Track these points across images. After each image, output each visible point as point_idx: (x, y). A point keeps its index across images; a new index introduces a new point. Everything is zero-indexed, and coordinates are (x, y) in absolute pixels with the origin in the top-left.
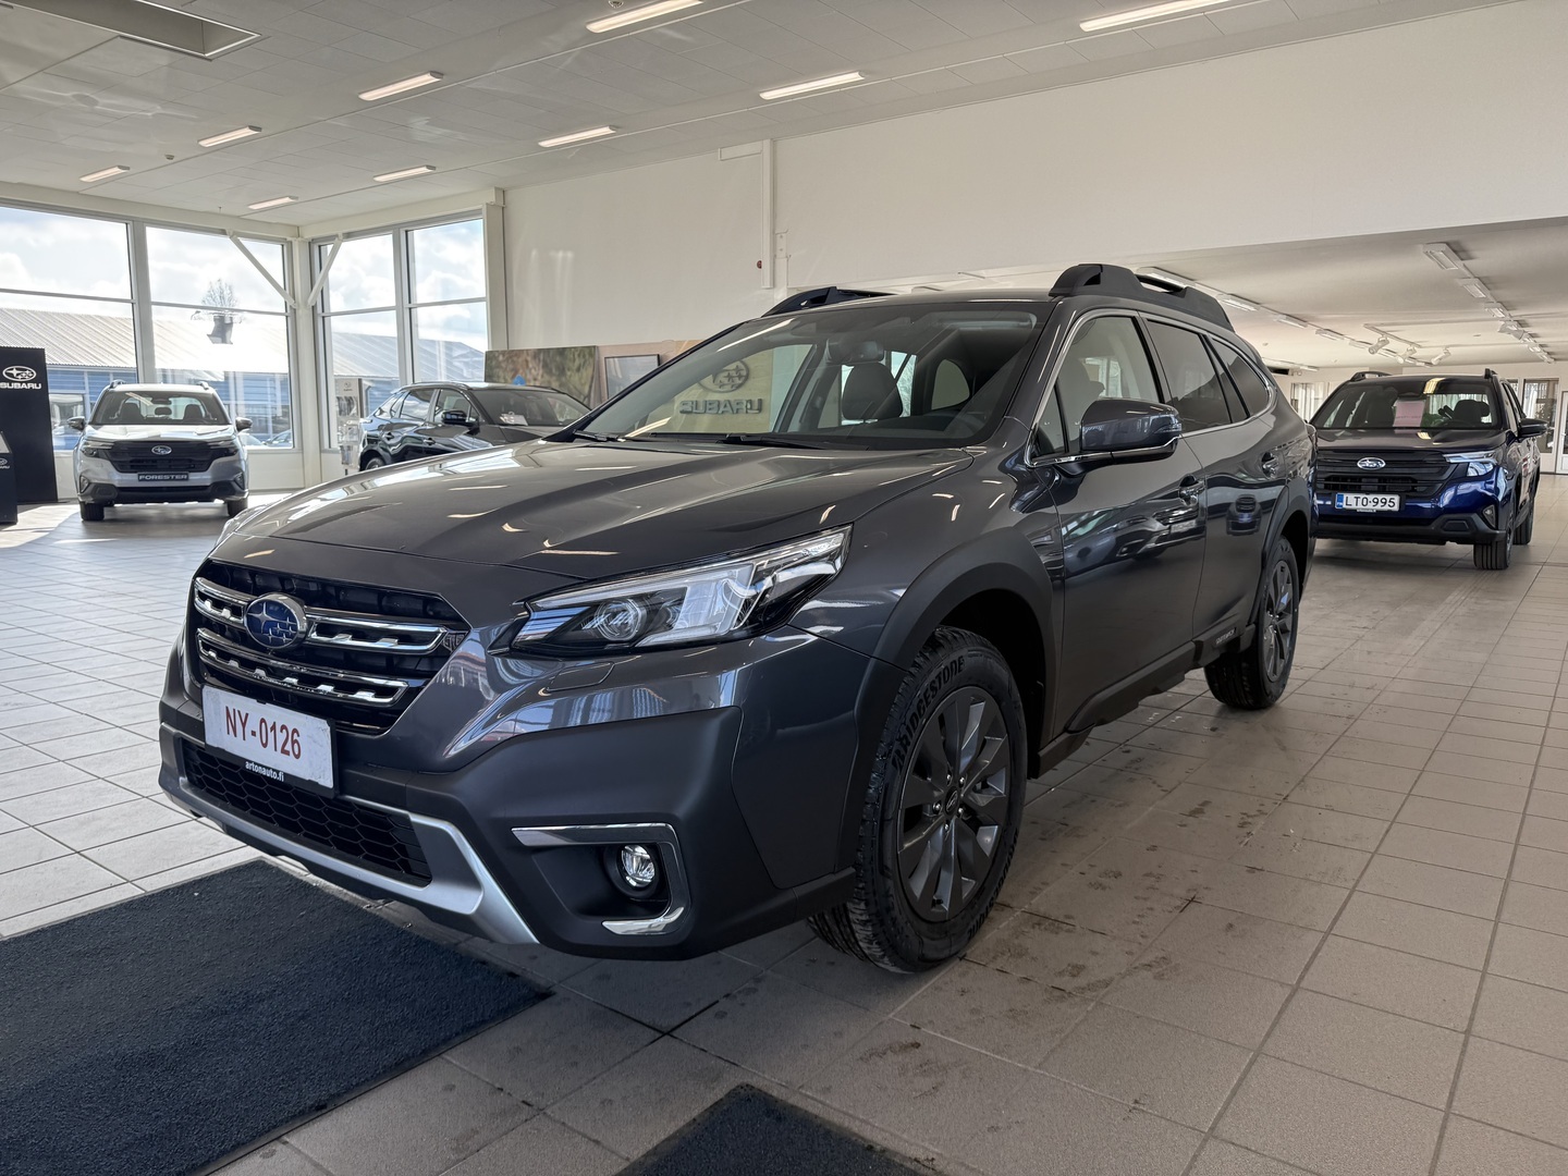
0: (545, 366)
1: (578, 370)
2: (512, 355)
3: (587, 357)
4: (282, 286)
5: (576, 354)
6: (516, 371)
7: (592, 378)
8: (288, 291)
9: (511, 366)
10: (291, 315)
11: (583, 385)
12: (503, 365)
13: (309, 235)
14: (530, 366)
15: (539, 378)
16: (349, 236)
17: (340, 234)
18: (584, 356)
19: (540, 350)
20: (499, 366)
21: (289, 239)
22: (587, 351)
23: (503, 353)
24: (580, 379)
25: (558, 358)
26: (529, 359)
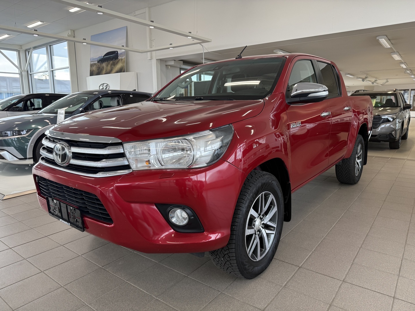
4: (18, 66)
8: (19, 67)
10: (21, 74)
13: (24, 48)
16: (35, 48)
17: (32, 47)
21: (18, 50)
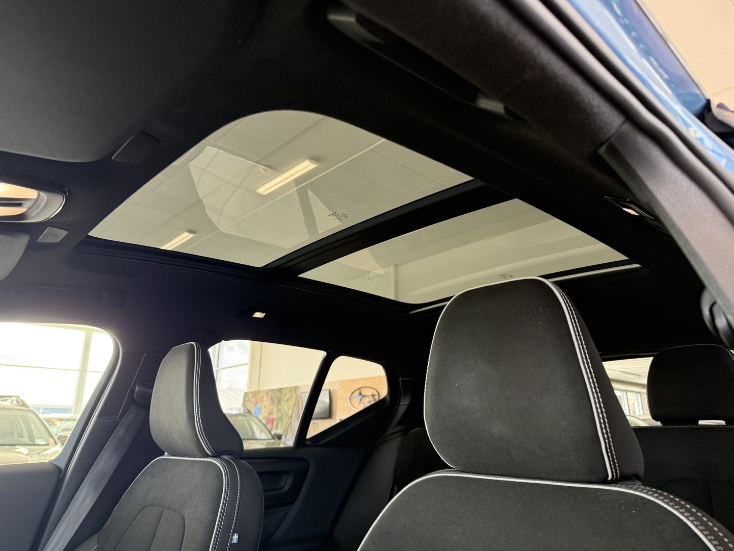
0: (272, 398)
1: (288, 400)
2: (256, 393)
3: (293, 392)
5: (288, 391)
6: (256, 403)
7: (295, 405)
9: (255, 400)
11: (289, 410)
12: (251, 399)
14: (264, 399)
15: (268, 406)
18: (291, 392)
19: (270, 390)
20: (249, 400)
22: (293, 389)
23: (252, 393)
24: (288, 406)
25: (278, 394)
26: (264, 395)
